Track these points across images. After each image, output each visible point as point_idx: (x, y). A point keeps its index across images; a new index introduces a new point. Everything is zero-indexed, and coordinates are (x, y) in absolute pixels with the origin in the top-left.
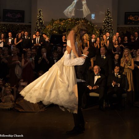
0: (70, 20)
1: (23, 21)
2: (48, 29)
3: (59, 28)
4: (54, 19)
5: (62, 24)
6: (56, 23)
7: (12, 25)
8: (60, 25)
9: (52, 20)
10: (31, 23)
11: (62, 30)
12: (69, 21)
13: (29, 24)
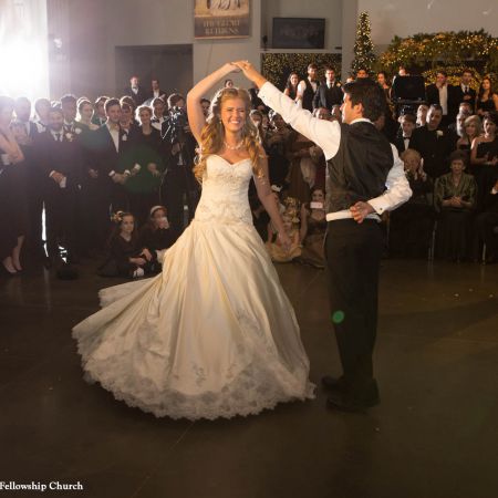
0: (440, 36)
1: (321, 45)
2: (386, 61)
3: (412, 59)
4: (400, 36)
5: (422, 48)
6: (405, 47)
7: (296, 55)
8: (417, 50)
9: (396, 37)
10: (340, 48)
11: (421, 65)
12: (440, 39)
13: (337, 52)
